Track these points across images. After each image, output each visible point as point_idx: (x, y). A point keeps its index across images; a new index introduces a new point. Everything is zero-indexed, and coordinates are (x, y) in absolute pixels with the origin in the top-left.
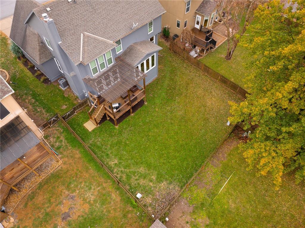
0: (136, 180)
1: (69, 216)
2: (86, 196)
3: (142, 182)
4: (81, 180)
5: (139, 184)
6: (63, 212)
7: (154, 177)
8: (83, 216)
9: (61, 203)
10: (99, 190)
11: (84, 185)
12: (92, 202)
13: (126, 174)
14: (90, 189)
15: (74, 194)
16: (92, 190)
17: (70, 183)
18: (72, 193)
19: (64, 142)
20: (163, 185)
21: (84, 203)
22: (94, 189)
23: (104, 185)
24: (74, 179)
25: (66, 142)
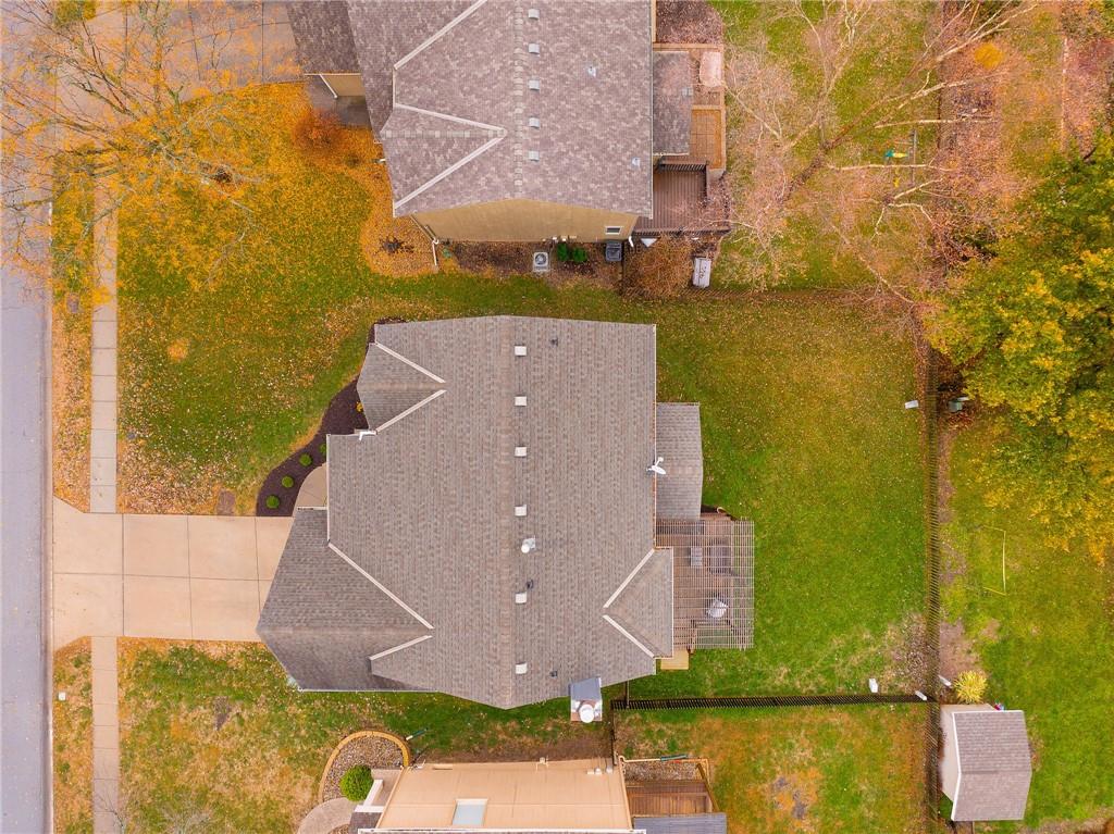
0: (844, 665)
1: (804, 806)
2: (797, 761)
3: (855, 660)
4: (765, 751)
5: (853, 668)
6: (790, 810)
7: (867, 636)
8: (822, 787)
9: (774, 805)
10: (806, 736)
11: (778, 751)
12: (814, 759)
13: (821, 672)
14: (791, 746)
15: (778, 776)
16: (797, 745)
17: (755, 770)
18: (774, 778)
19: (667, 727)
20: (891, 633)
21: (805, 772)
22: (797, 741)
23: (805, 721)
24: (753, 759)
25: (670, 725)
